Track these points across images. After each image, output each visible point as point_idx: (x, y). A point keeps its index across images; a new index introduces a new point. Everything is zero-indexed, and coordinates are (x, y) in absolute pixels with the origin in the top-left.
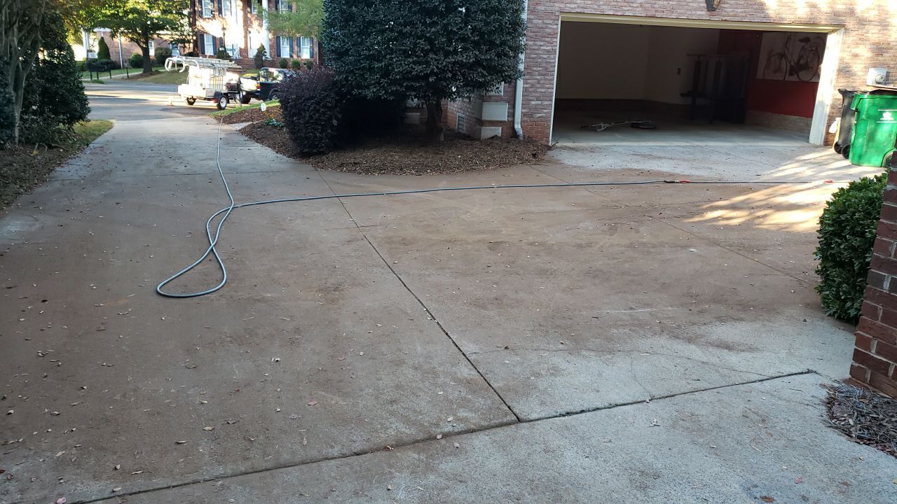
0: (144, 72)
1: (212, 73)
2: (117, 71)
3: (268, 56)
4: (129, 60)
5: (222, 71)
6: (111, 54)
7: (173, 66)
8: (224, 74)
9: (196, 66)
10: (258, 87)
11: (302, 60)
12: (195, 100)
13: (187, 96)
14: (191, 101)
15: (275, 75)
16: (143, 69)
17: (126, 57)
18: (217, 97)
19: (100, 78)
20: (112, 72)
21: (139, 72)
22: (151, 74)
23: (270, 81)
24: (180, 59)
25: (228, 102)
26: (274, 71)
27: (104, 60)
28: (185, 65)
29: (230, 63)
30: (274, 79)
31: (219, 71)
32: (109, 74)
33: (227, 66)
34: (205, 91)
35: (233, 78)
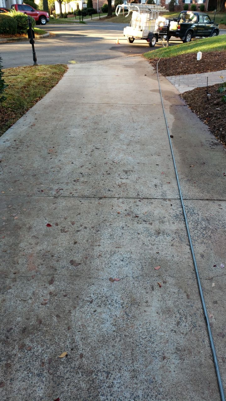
0: (108, 15)
1: (148, 17)
2: (96, 15)
3: (177, 3)
4: (102, 8)
5: (155, 15)
6: (93, 5)
7: (122, 11)
8: (157, 18)
9: (137, 11)
10: (178, 28)
11: (198, 4)
12: (134, 39)
13: (129, 37)
14: (131, 40)
15: (190, 17)
16: (107, 14)
17: (100, 6)
18: (150, 37)
19: (84, 20)
20: (93, 15)
21: (105, 15)
22: (112, 17)
23: (187, 22)
24: (126, 6)
25: (157, 41)
26: (191, 14)
27: (90, 8)
28: (130, 11)
29: (162, 8)
30: (190, 20)
31: (154, 15)
32: (91, 17)
33: (159, 10)
34: (142, 32)
35: (162, 21)
